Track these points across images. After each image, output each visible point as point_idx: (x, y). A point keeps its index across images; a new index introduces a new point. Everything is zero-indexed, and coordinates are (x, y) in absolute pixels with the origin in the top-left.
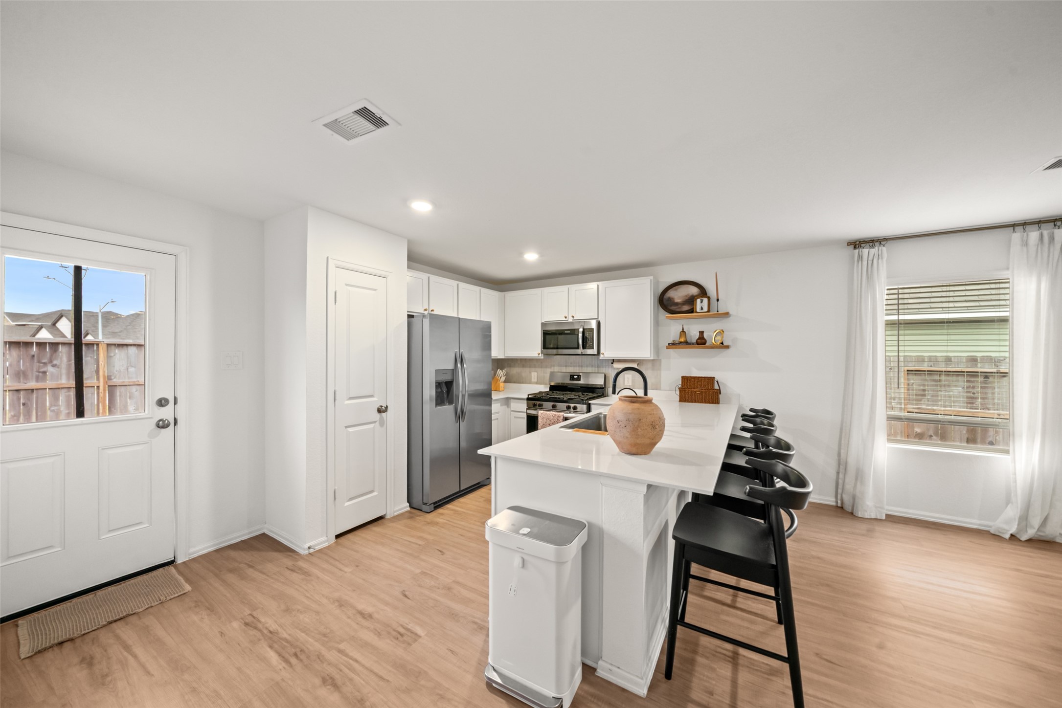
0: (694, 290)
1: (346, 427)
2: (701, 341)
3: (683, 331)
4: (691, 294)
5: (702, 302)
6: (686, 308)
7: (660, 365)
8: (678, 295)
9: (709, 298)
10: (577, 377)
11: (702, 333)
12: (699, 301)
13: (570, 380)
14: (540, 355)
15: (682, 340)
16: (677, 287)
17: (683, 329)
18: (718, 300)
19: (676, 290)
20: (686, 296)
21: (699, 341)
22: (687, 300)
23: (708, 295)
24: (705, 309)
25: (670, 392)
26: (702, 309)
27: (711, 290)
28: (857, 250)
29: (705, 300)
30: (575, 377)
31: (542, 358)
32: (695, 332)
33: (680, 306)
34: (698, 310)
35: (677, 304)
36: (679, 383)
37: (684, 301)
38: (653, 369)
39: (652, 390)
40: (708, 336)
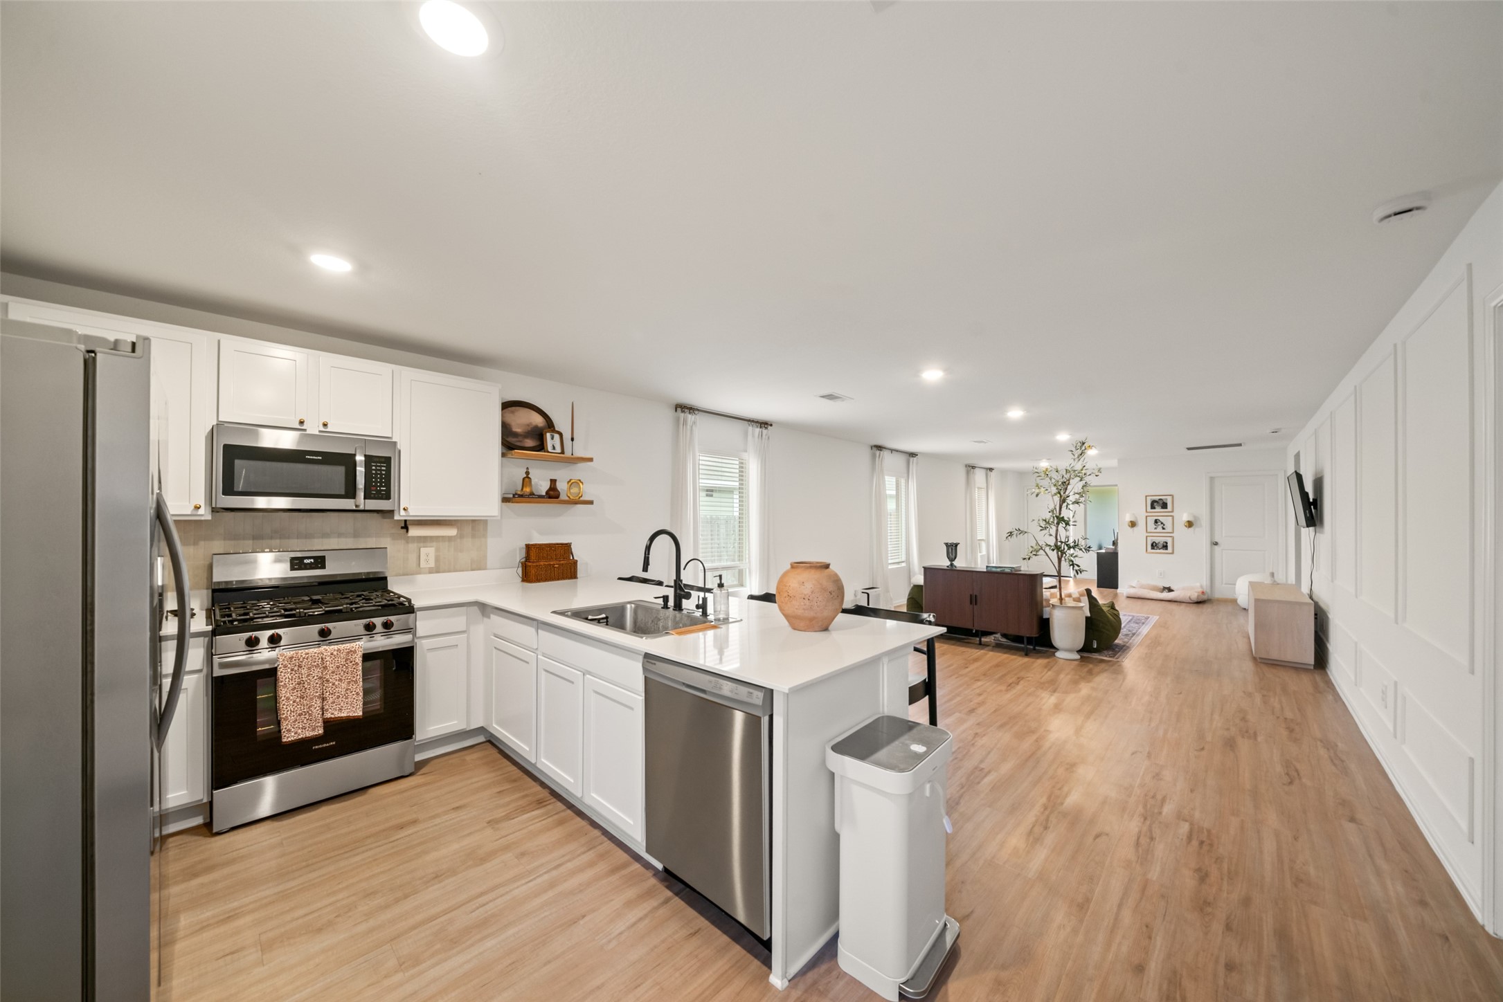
0: (538, 420)
2: (553, 494)
3: (528, 477)
4: (534, 424)
5: (552, 438)
6: (530, 443)
7: (485, 529)
8: (524, 420)
9: (561, 435)
10: (312, 560)
11: (553, 482)
12: (548, 435)
13: (293, 569)
14: (201, 511)
15: (527, 490)
16: (513, 408)
17: (527, 473)
18: (572, 439)
19: (516, 412)
20: (528, 425)
21: (551, 493)
22: (529, 431)
23: (556, 429)
24: (558, 450)
25: (502, 570)
26: (554, 448)
27: (561, 423)
29: (557, 437)
30: (306, 561)
31: (209, 517)
32: (536, 480)
33: (520, 439)
34: (550, 449)
35: (516, 435)
36: (520, 556)
37: (526, 432)
38: (473, 536)
39: (472, 570)
40: (562, 486)
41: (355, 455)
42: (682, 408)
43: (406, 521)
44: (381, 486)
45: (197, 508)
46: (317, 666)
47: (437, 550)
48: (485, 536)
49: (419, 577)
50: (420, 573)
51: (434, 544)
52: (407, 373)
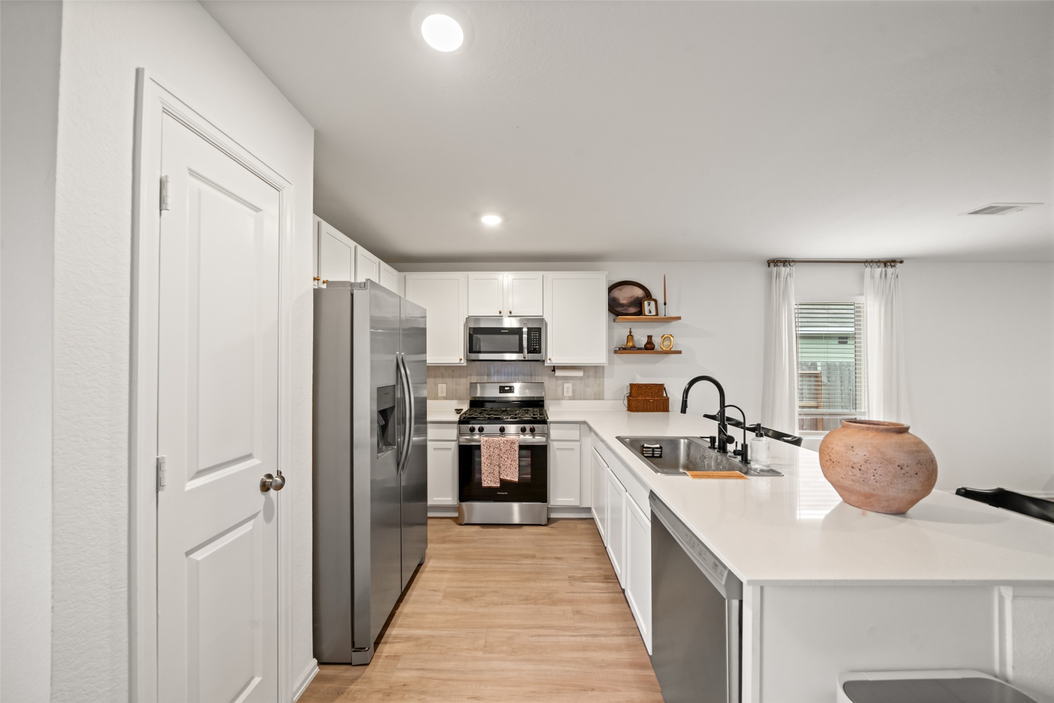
0: (639, 293)
1: (188, 554)
2: (649, 347)
3: (631, 335)
4: (636, 296)
5: (649, 305)
6: (632, 310)
7: (603, 372)
8: (625, 295)
9: (656, 301)
10: (509, 388)
11: (650, 337)
12: (646, 303)
13: (500, 392)
14: (462, 361)
15: (630, 344)
16: (621, 286)
17: (630, 332)
18: (665, 304)
19: (620, 290)
20: (631, 297)
21: (648, 346)
22: (632, 302)
23: (653, 297)
24: (654, 313)
25: (614, 401)
26: (650, 312)
27: (657, 293)
28: (776, 268)
29: (653, 303)
30: (506, 388)
31: (465, 364)
32: (639, 337)
33: (625, 308)
34: (647, 313)
35: (622, 305)
36: (626, 391)
37: (629, 303)
38: (596, 377)
39: (595, 399)
40: (657, 341)
41: (522, 328)
42: (774, 262)
43: (554, 366)
44: (536, 346)
45: (461, 360)
46: (497, 448)
47: (574, 385)
48: (603, 377)
49: (563, 402)
50: (563, 399)
51: (572, 381)
52: (550, 275)
